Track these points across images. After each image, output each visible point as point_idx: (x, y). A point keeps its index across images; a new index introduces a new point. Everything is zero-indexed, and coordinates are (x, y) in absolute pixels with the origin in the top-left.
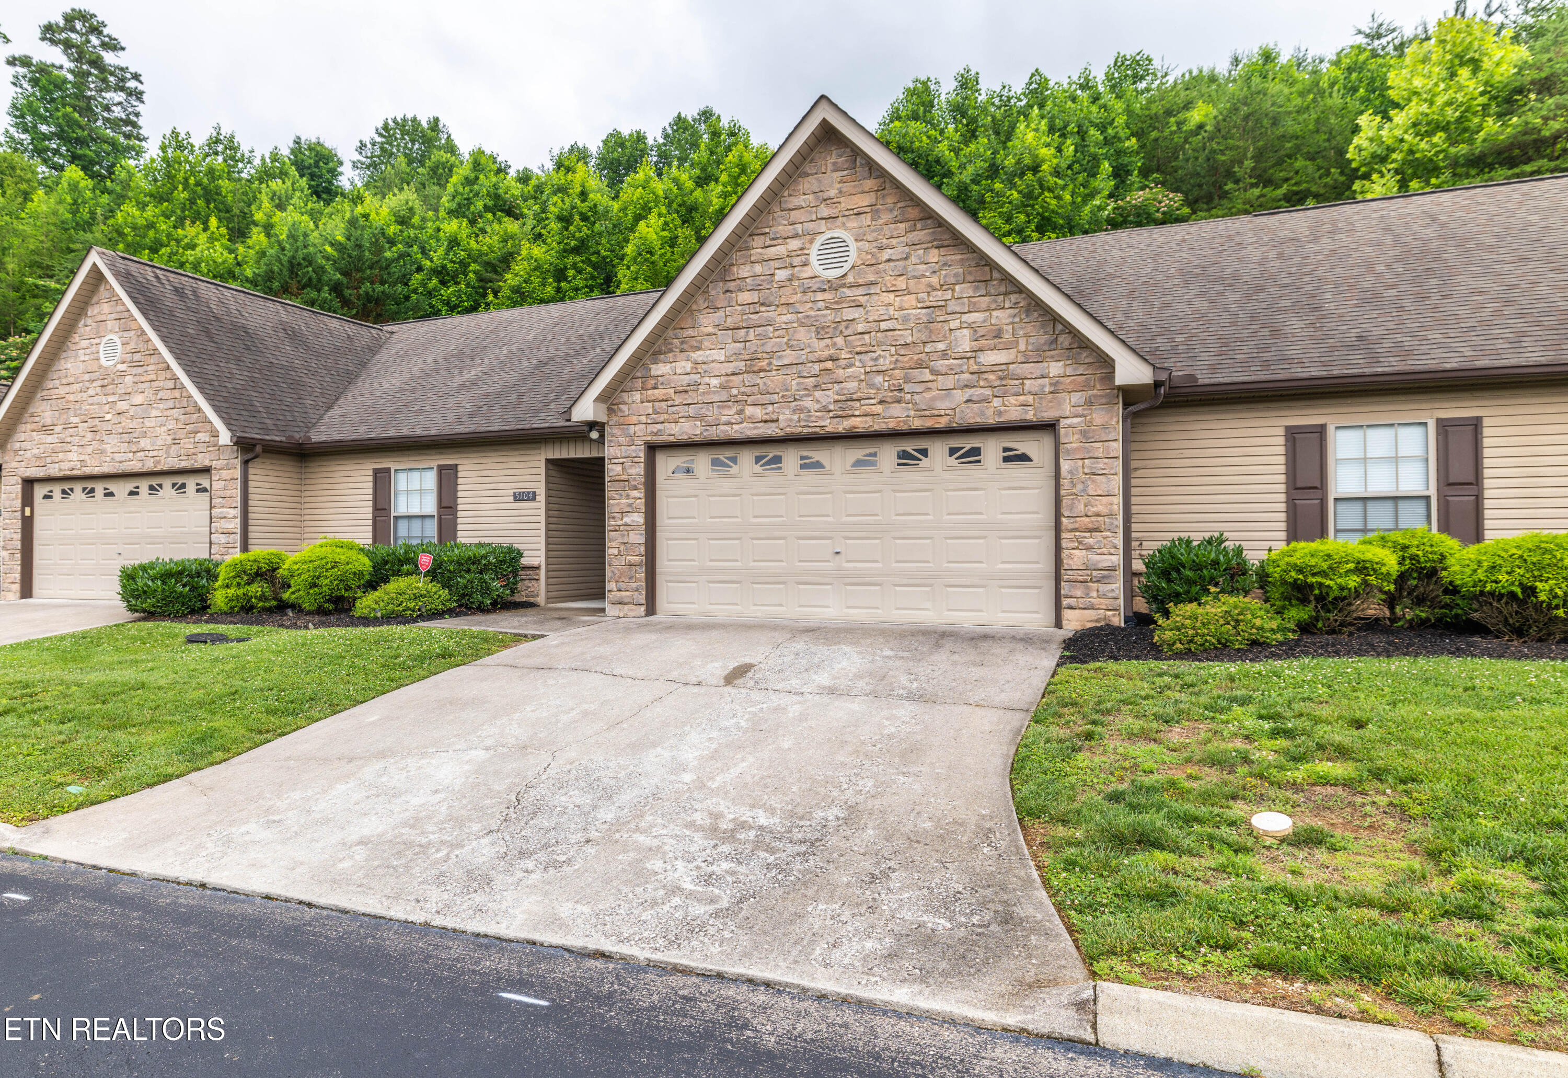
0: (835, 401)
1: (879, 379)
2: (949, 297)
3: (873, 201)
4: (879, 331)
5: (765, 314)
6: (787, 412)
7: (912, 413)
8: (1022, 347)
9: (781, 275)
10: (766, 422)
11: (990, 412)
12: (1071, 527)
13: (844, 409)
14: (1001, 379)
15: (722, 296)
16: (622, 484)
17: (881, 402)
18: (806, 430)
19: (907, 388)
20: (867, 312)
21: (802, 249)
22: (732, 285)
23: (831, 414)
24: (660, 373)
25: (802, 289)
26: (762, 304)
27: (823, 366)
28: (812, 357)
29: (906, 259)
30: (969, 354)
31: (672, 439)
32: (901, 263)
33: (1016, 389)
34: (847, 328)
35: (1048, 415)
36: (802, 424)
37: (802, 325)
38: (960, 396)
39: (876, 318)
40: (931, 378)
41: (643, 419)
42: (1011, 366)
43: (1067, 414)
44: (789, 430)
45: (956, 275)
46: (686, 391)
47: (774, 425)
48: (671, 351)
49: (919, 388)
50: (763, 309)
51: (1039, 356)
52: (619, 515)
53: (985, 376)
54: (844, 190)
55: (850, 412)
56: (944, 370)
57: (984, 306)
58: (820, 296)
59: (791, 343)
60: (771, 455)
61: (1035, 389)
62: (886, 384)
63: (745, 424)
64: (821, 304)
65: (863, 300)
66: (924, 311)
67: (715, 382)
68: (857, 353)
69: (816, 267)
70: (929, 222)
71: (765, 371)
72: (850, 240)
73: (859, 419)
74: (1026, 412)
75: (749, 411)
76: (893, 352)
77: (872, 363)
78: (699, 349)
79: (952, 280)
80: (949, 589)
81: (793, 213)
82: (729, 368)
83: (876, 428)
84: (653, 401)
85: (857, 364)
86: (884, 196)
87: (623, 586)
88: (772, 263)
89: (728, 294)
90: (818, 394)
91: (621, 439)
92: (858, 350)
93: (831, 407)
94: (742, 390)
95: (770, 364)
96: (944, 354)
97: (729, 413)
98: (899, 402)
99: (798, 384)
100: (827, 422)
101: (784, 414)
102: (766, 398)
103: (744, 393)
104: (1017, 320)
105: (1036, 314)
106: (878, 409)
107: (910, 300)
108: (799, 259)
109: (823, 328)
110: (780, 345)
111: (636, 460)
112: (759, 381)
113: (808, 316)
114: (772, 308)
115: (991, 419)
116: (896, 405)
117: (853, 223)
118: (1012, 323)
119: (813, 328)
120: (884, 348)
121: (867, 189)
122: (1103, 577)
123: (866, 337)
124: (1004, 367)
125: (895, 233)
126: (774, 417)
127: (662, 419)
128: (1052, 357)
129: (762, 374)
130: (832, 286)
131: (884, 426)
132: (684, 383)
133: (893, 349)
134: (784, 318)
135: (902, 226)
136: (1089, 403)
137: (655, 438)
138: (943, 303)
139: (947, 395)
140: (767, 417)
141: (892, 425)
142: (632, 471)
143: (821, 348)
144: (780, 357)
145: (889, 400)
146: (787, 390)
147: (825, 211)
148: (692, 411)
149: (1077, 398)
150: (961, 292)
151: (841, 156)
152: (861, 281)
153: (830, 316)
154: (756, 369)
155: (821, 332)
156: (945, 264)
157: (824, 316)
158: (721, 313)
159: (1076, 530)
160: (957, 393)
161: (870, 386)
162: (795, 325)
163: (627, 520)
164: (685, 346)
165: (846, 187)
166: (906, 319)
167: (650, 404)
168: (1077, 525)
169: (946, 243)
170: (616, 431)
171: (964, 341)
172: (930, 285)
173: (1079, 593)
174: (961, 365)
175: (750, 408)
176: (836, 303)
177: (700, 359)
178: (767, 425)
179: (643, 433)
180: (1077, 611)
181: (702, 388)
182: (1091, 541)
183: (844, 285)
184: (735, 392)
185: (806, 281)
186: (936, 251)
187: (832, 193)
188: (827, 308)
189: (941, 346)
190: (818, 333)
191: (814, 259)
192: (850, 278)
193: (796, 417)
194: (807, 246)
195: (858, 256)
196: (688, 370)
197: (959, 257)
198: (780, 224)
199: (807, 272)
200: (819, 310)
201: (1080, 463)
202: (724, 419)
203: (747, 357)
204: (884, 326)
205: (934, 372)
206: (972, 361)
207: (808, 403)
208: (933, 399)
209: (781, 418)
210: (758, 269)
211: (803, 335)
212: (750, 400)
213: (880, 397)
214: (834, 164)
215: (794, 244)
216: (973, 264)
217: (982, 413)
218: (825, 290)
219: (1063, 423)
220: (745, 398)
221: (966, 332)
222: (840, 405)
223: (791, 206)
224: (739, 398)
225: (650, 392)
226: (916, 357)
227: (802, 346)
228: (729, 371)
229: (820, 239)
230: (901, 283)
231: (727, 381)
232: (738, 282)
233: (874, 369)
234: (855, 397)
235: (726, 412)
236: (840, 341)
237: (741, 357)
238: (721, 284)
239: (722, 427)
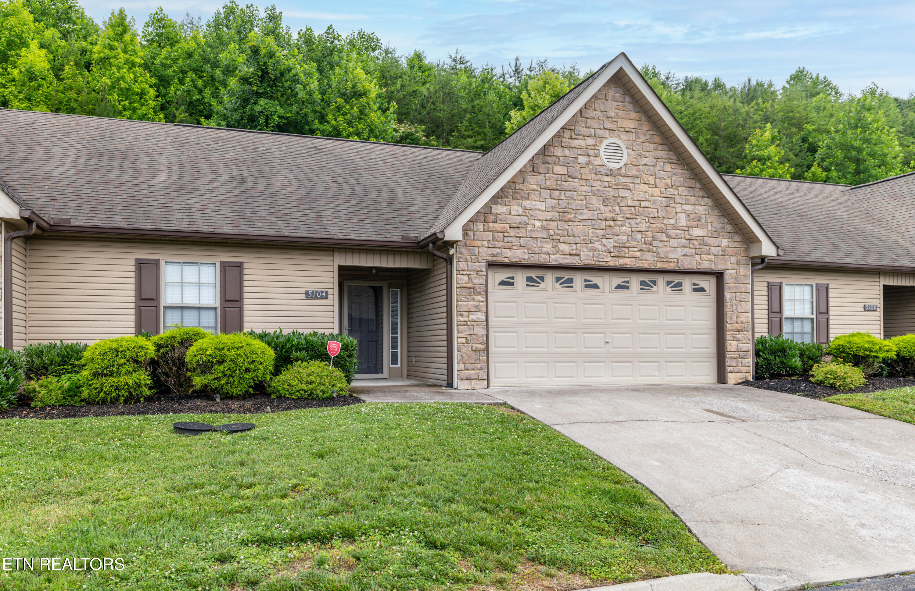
0: (615, 247)
1: (639, 236)
2: (676, 193)
3: (637, 126)
4: (640, 207)
5: (572, 183)
6: (585, 250)
7: (656, 259)
8: (710, 228)
9: (582, 160)
10: (571, 255)
11: (694, 263)
12: (731, 328)
13: (619, 252)
14: (700, 244)
15: (543, 166)
16: (468, 290)
17: (641, 250)
18: (597, 263)
19: (655, 243)
20: (633, 194)
21: (594, 146)
22: (549, 159)
23: (612, 255)
24: (499, 212)
25: (594, 172)
26: (569, 176)
27: (608, 223)
28: (600, 217)
29: (653, 166)
30: (686, 228)
31: (506, 260)
32: (651, 168)
33: (706, 251)
34: (621, 201)
35: (720, 267)
36: (595, 259)
37: (594, 195)
38: (680, 252)
39: (639, 199)
40: (666, 239)
41: (485, 244)
42: (705, 238)
43: (729, 268)
44: (587, 262)
45: (680, 181)
46: (518, 228)
47: (577, 258)
48: (507, 197)
49: (660, 244)
50: (570, 180)
51: (717, 234)
52: (466, 314)
53: (693, 242)
54: (620, 114)
55: (623, 255)
56: (673, 236)
57: (692, 202)
58: (605, 178)
59: (589, 205)
60: (566, 277)
61: (715, 253)
62: (643, 240)
63: (558, 255)
64: (606, 184)
65: (632, 186)
66: (664, 199)
67: (538, 224)
68: (628, 218)
69: (603, 159)
70: (665, 147)
71: (572, 221)
72: (623, 147)
73: (628, 259)
74: (711, 264)
75: (563, 247)
76: (647, 221)
77: (635, 226)
78: (527, 199)
79: (678, 184)
80: (668, 364)
81: (589, 121)
82: (549, 215)
83: (637, 265)
84: (493, 232)
85: (627, 225)
86: (642, 125)
87: (468, 366)
88: (576, 150)
89: (546, 165)
90: (604, 241)
91: (468, 257)
92: (629, 216)
93: (612, 250)
94: (557, 232)
95: (575, 217)
96: (674, 227)
97: (548, 247)
98: (649, 251)
99: (593, 232)
100: (609, 259)
101: (583, 251)
102: (572, 240)
103: (558, 235)
104: (707, 213)
105: (716, 211)
106: (638, 254)
107: (656, 191)
108: (593, 151)
109: (607, 199)
110: (582, 206)
111: (480, 273)
112: (567, 227)
113: (598, 190)
114: (576, 180)
115: (694, 267)
116: (647, 253)
117: (624, 136)
118: (705, 214)
119: (601, 198)
120: (643, 217)
121: (632, 118)
122: (745, 355)
123: (633, 209)
124: (701, 238)
125: (648, 149)
126: (578, 252)
127: (500, 245)
128: (723, 236)
129: (570, 223)
130: (611, 173)
131: (641, 265)
132: (517, 222)
133: (647, 219)
134: (584, 188)
135: (652, 145)
136: (738, 263)
137: (494, 259)
138: (673, 196)
139: (674, 251)
140: (574, 252)
141: (645, 265)
142: (476, 281)
143: (606, 211)
144: (581, 214)
145: (645, 249)
146: (585, 236)
147: (609, 125)
148: (523, 241)
149: (733, 259)
150: (682, 192)
151: (617, 92)
152: (630, 174)
153: (612, 193)
154: (566, 219)
155: (605, 201)
156: (674, 174)
157: (608, 192)
158: (542, 177)
159: (733, 330)
160: (679, 250)
161: (635, 240)
162: (590, 194)
163: (472, 317)
164: (517, 195)
165: (621, 113)
166: (655, 202)
167: (491, 233)
168: (733, 328)
169: (675, 161)
170: (463, 250)
171: (683, 222)
172: (667, 184)
173: (734, 364)
174: (681, 234)
175: (562, 245)
176: (615, 185)
177: (528, 207)
178: (572, 257)
179: (486, 254)
180: (733, 374)
181: (529, 227)
182: (738, 336)
183: (619, 174)
184: (552, 232)
185: (598, 167)
186: (669, 165)
187: (613, 115)
188: (609, 187)
189: (672, 221)
190: (604, 202)
191: (602, 154)
192: (623, 171)
193: (591, 254)
194: (598, 144)
195: (628, 158)
196: (520, 213)
197: (681, 171)
198: (580, 126)
199: (597, 161)
200: (605, 187)
201: (734, 294)
202: (545, 250)
203: (560, 210)
204: (643, 204)
205: (668, 236)
206: (686, 232)
207: (598, 245)
208: (667, 252)
209: (582, 253)
210: (567, 152)
211: (594, 201)
212: (562, 239)
213: (639, 246)
214: (613, 96)
215: (590, 141)
216: (688, 177)
217: (691, 263)
218: (607, 175)
219: (727, 272)
220: (559, 238)
221: (684, 215)
222: (617, 249)
223: (588, 116)
224: (554, 237)
225: (491, 225)
226: (659, 226)
227: (595, 209)
228: (548, 218)
229: (606, 142)
230: (652, 180)
231: (547, 225)
232: (554, 158)
233: (637, 229)
234: (627, 245)
235: (545, 245)
236: (617, 208)
237: (556, 209)
238: (542, 156)
239: (544, 256)
